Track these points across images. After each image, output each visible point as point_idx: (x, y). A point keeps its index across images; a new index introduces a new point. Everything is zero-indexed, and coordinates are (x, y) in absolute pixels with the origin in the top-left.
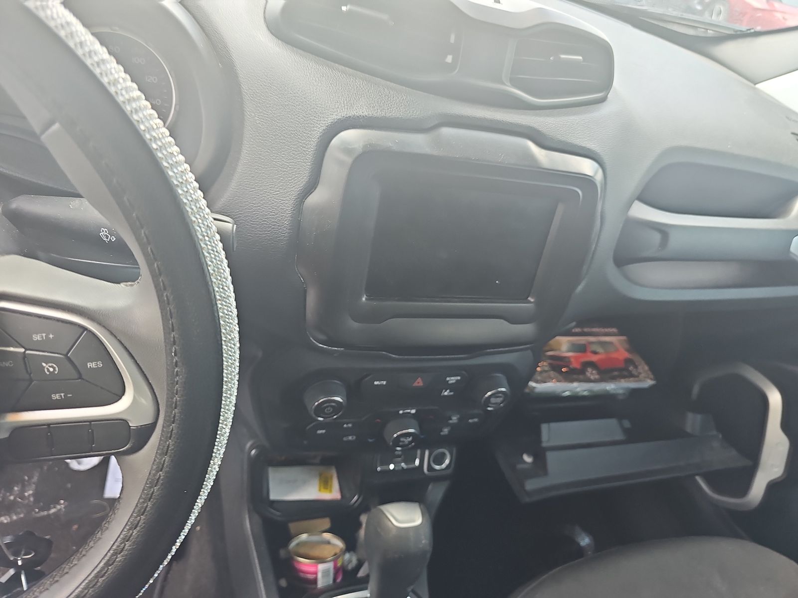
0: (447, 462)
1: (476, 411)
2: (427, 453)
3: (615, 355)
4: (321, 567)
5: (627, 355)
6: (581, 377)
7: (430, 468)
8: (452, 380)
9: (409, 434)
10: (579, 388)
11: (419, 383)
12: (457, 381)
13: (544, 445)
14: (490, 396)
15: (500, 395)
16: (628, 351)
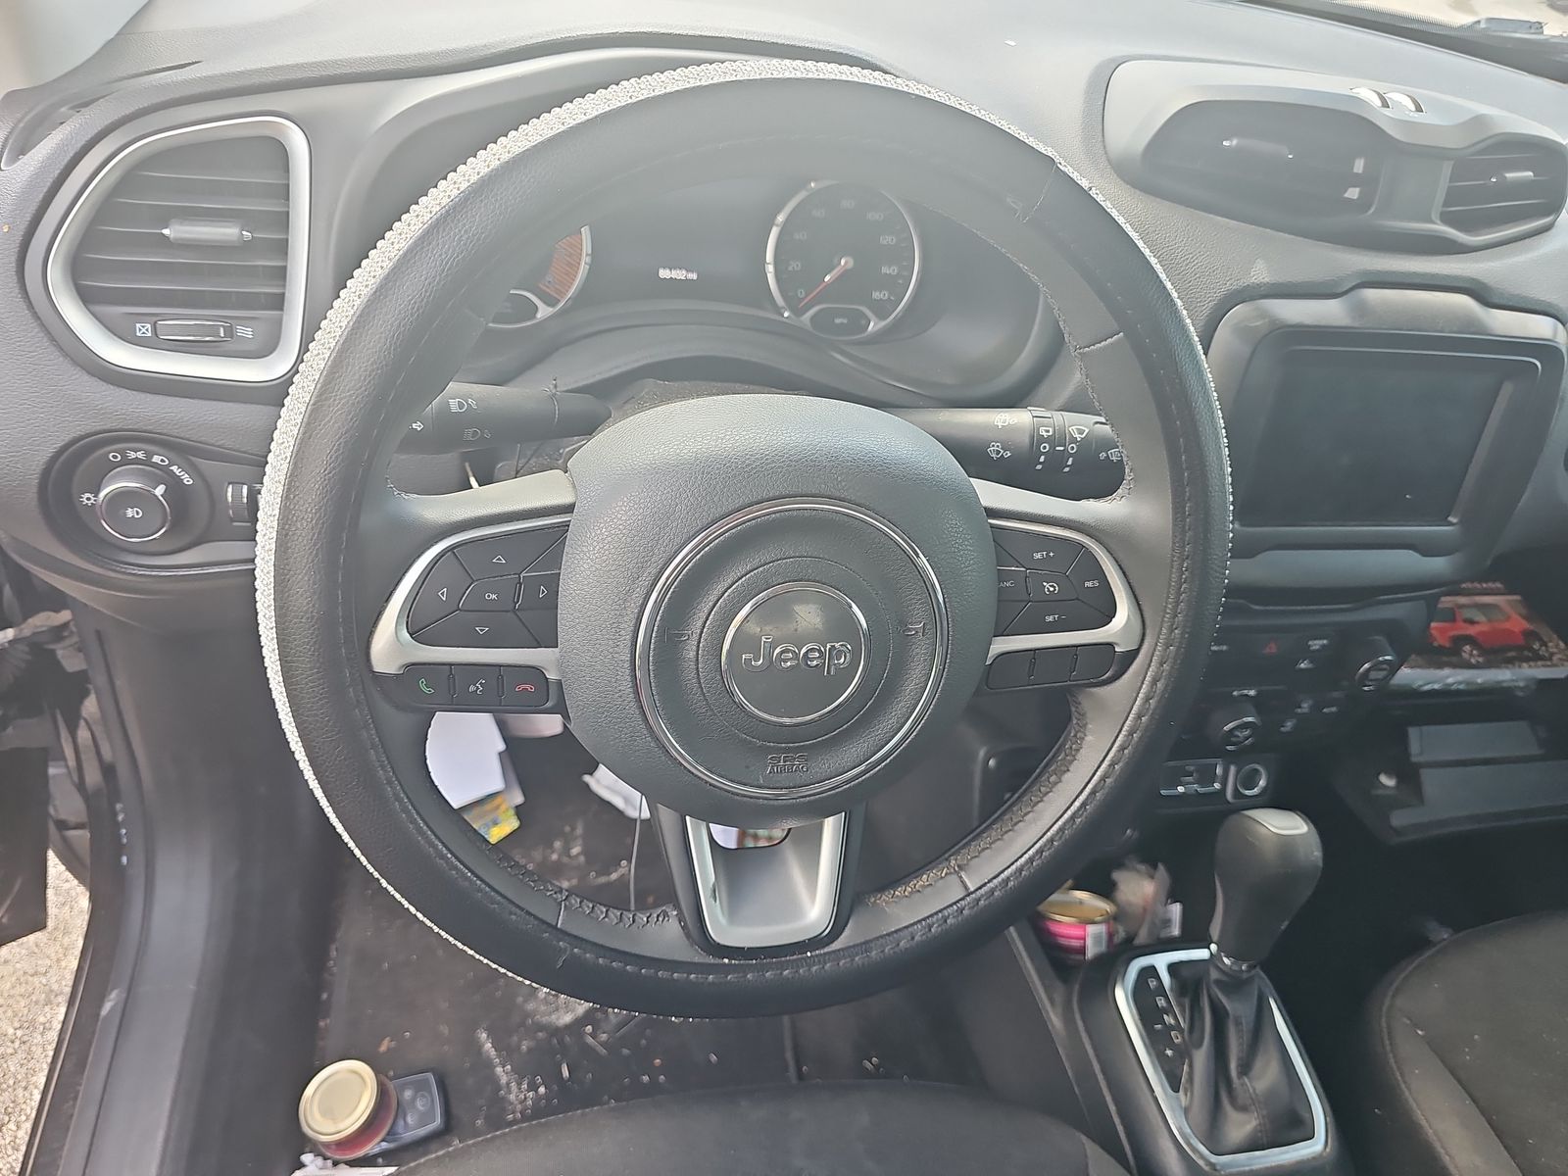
0: (1262, 783)
1: (1336, 694)
2: (1233, 769)
3: (1507, 625)
4: (1091, 929)
5: (1527, 625)
6: (1454, 659)
7: (1237, 794)
8: (1316, 644)
9: (1246, 725)
10: (1452, 677)
11: (1272, 649)
12: (1323, 646)
13: (1414, 759)
14: (1368, 670)
15: (1385, 666)
16: (1527, 618)
